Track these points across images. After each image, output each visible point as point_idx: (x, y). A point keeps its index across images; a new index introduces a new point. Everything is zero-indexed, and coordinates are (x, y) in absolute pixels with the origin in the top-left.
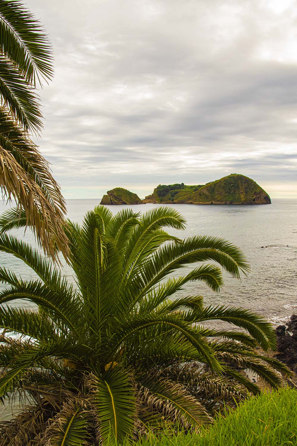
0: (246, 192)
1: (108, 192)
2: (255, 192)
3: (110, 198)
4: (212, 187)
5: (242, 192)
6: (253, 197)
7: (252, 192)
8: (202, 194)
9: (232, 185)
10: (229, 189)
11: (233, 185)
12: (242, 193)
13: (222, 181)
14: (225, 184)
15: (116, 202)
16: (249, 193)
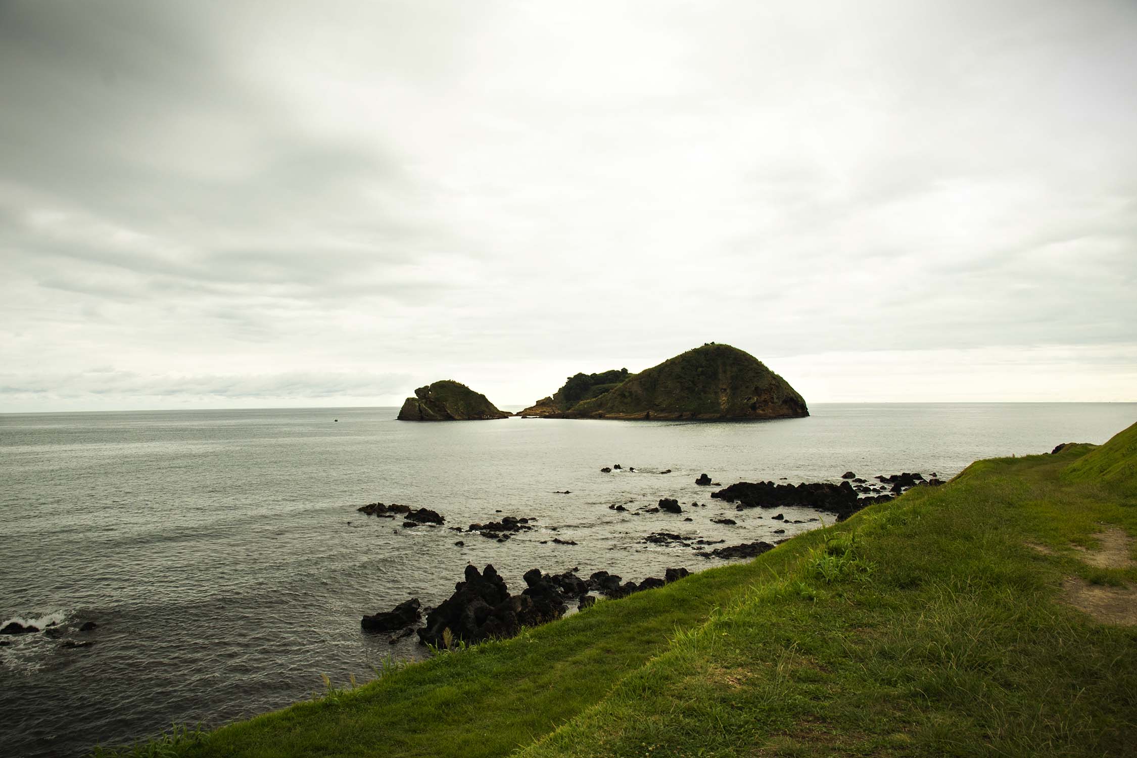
0: (734, 389)
1: (418, 392)
2: (757, 388)
3: (419, 405)
4: (651, 375)
5: (724, 387)
6: (750, 398)
7: (747, 387)
8: (627, 394)
9: (700, 369)
10: (693, 382)
11: (702, 371)
12: (725, 390)
13: (677, 362)
14: (683, 368)
15: (431, 415)
16: (742, 391)
